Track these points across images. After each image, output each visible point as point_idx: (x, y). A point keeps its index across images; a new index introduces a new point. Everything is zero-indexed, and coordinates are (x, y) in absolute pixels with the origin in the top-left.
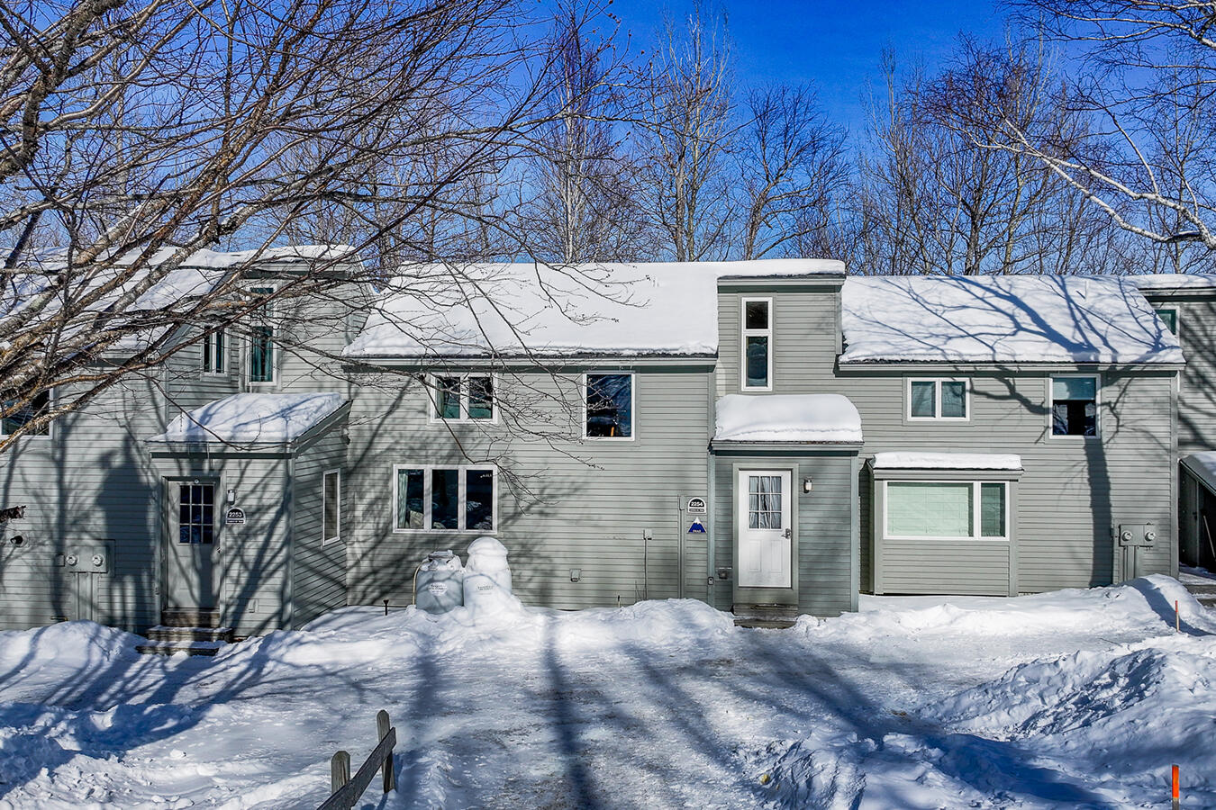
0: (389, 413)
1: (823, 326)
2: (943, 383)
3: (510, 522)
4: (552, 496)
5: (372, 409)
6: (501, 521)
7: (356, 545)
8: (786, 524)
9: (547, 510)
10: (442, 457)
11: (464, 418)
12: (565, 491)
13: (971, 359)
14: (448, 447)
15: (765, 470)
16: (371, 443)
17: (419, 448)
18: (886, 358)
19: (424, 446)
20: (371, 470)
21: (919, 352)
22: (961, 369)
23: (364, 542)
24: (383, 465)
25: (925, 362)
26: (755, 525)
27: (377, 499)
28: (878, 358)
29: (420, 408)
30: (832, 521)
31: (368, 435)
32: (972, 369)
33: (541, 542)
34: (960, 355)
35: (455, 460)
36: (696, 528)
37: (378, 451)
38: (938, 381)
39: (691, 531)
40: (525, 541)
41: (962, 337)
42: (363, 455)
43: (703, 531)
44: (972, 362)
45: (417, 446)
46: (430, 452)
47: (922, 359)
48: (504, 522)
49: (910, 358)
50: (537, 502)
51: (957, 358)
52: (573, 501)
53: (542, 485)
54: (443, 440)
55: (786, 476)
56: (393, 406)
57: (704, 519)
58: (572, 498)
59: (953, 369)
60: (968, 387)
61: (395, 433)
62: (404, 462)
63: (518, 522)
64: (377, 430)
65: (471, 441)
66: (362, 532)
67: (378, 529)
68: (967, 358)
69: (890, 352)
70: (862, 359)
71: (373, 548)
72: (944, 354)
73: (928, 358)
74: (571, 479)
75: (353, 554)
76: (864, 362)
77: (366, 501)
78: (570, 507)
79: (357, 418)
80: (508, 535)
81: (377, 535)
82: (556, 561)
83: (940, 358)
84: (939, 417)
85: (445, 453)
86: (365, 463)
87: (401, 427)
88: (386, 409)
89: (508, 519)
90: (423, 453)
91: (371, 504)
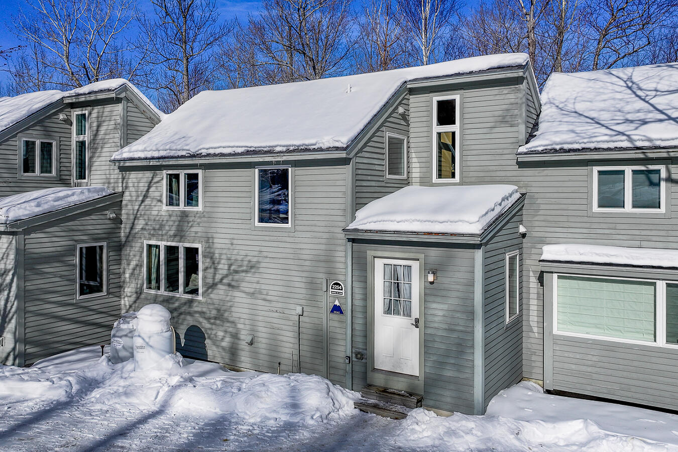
0: (143, 201)
1: (508, 119)
2: (634, 172)
3: (210, 290)
4: (236, 272)
5: (134, 198)
6: (205, 289)
7: (126, 299)
8: (416, 313)
9: (233, 283)
10: (171, 236)
11: (182, 207)
12: (244, 268)
13: (663, 144)
14: (174, 228)
15: (398, 259)
16: (133, 224)
17: (158, 230)
18: (566, 147)
19: (162, 227)
20: (133, 244)
21: (601, 138)
22: (651, 155)
23: (130, 297)
24: (139, 241)
25: (609, 149)
26: (388, 311)
27: (137, 265)
28: (558, 147)
29: (159, 198)
30: (458, 315)
31: (132, 217)
32: (665, 155)
33: (229, 309)
34: (650, 140)
35: (177, 238)
36: (337, 309)
37: (137, 230)
38: (628, 170)
39: (332, 311)
40: (219, 307)
41: (661, 121)
42: (130, 233)
43: (342, 313)
44: (664, 148)
45: (157, 227)
46: (164, 232)
47: (605, 146)
48: (207, 290)
49: (592, 146)
50: (227, 276)
51: (647, 144)
52: (249, 277)
53: (230, 262)
54: (171, 223)
55: (415, 265)
56: (144, 196)
57: (343, 301)
58: (249, 275)
59: (642, 156)
60: (663, 175)
61: (146, 217)
62: (150, 239)
63: (215, 291)
64: (136, 214)
65: (186, 224)
66: (129, 290)
67: (137, 288)
68: (658, 143)
69: (569, 140)
70: (540, 149)
71: (135, 302)
72: (630, 139)
73: (612, 145)
74: (249, 258)
75: (125, 305)
76: (543, 152)
77: (131, 267)
78: (249, 282)
79: (126, 205)
80: (209, 301)
81: (136, 293)
82: (240, 326)
83: (626, 144)
84: (628, 208)
85: (172, 233)
86: (130, 238)
87: (148, 212)
88: (141, 198)
89: (209, 288)
90: (160, 233)
91: (134, 269)
